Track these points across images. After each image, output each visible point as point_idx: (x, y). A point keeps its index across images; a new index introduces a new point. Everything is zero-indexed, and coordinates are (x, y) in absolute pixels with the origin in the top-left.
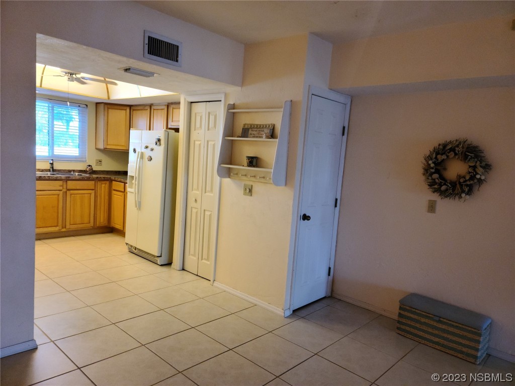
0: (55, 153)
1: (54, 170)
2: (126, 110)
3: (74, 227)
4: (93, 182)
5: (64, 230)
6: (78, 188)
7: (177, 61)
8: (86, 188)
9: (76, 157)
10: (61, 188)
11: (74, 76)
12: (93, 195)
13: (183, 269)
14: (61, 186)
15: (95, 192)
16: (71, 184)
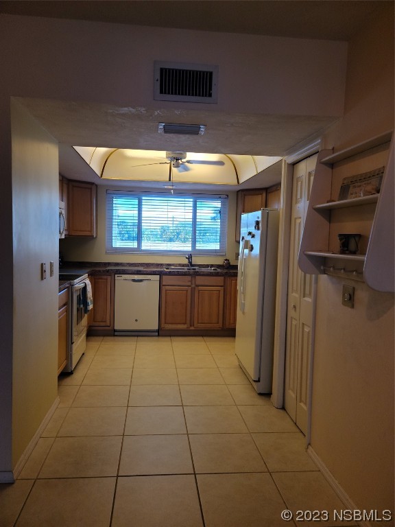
0: (197, 248)
1: (192, 265)
2: (262, 194)
3: (201, 326)
4: (222, 278)
5: (192, 328)
6: (206, 284)
7: (210, 95)
8: (215, 284)
9: (216, 251)
10: (189, 284)
11: (180, 161)
12: (222, 292)
13: (283, 408)
14: (189, 281)
15: (224, 289)
16: (199, 280)
